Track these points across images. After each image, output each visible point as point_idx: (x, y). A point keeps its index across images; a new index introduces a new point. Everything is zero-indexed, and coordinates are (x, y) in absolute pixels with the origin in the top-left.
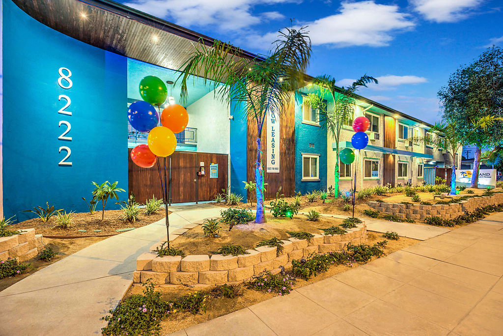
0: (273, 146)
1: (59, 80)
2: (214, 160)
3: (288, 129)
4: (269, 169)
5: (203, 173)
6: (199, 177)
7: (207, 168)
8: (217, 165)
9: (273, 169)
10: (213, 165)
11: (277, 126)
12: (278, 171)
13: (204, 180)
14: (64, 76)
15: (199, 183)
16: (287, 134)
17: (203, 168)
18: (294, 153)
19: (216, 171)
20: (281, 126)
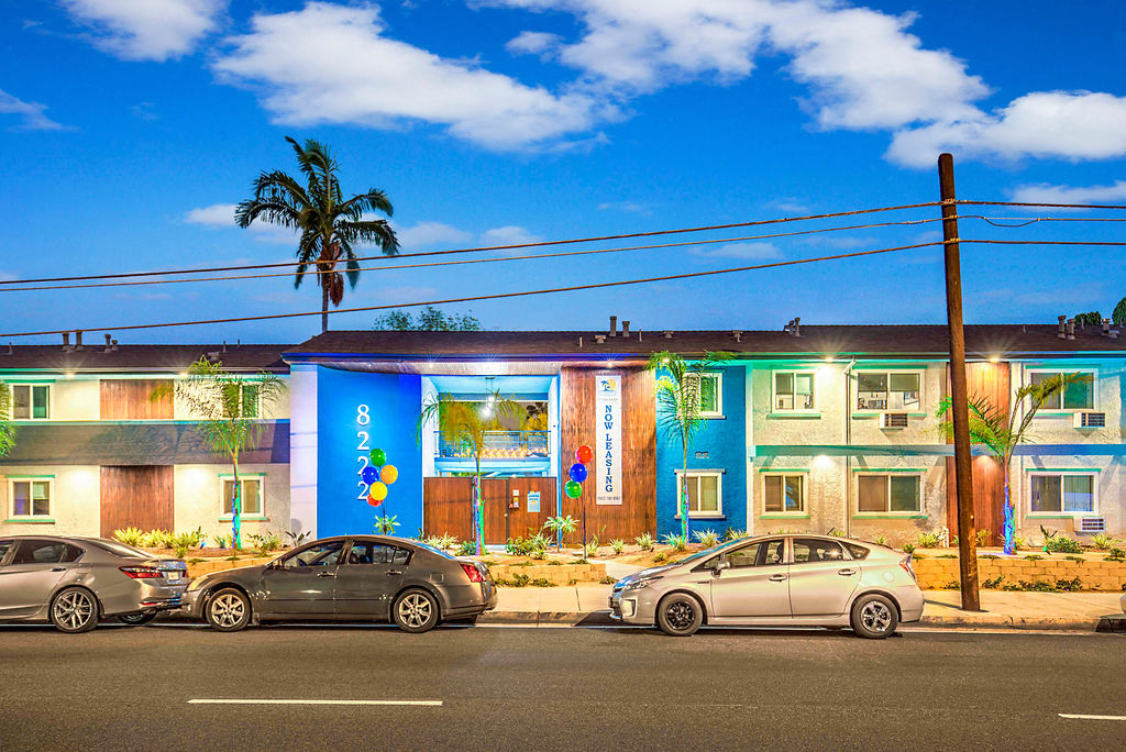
0: (609, 463)
1: (359, 418)
2: (534, 486)
3: (640, 435)
4: (600, 498)
5: (516, 505)
6: (511, 510)
7: (523, 498)
8: (539, 493)
9: (610, 498)
10: (532, 493)
11: (616, 433)
12: (620, 502)
13: (518, 514)
14: (362, 413)
15: (512, 520)
16: (638, 441)
17: (516, 499)
18: (656, 470)
19: (538, 502)
20: (625, 432)
